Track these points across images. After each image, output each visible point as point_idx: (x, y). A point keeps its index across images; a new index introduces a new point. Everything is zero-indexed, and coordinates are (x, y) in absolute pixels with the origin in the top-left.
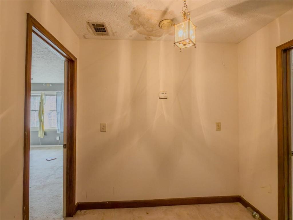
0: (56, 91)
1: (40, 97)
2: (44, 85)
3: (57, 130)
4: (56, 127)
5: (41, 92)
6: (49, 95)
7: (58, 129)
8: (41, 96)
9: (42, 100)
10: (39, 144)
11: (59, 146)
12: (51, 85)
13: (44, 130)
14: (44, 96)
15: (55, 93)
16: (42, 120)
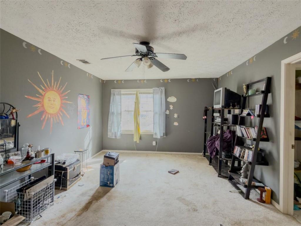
0: (152, 88)
1: (135, 96)
2: (138, 81)
3: (154, 134)
4: (153, 130)
5: (136, 90)
6: (144, 93)
7: (154, 132)
8: (137, 95)
9: (137, 98)
10: (134, 150)
11: (156, 152)
12: (145, 81)
13: (140, 133)
14: (139, 95)
15: (151, 90)
16: (138, 122)
